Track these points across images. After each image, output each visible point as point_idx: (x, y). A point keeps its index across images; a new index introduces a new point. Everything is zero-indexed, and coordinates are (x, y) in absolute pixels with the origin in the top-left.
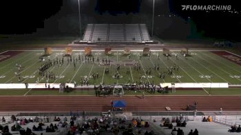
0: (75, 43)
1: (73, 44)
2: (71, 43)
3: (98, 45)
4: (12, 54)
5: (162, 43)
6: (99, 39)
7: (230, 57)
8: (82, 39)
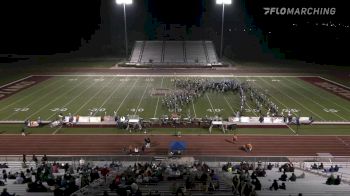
0: (119, 66)
1: (116, 67)
2: (114, 65)
3: (150, 68)
4: (37, 80)
5: (233, 66)
6: (151, 61)
7: (324, 85)
8: (129, 61)
